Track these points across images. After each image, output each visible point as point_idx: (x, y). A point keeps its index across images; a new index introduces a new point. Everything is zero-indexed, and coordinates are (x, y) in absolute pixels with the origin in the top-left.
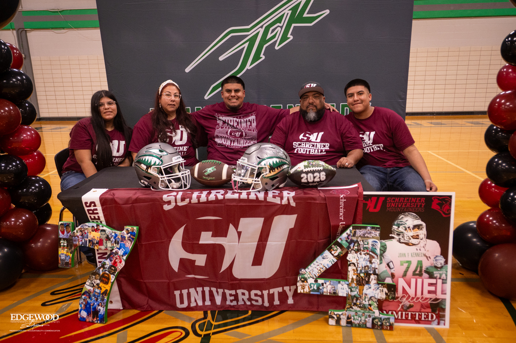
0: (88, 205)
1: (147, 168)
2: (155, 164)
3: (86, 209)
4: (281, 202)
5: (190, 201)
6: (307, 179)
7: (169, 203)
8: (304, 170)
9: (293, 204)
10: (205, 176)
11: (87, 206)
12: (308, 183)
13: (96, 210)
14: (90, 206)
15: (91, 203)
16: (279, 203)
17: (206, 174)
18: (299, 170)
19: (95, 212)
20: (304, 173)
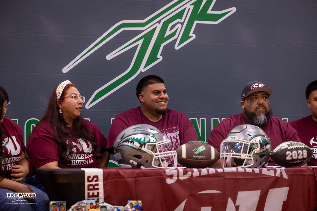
0: (90, 179)
1: (141, 146)
2: (149, 142)
3: (87, 184)
4: (275, 174)
5: (192, 175)
6: (292, 156)
7: (171, 176)
8: (289, 148)
9: (285, 176)
10: (195, 155)
11: (89, 181)
12: (293, 160)
13: (98, 185)
14: (92, 181)
15: (94, 177)
16: (274, 175)
17: (196, 153)
18: (283, 148)
19: (96, 187)
20: (289, 150)
